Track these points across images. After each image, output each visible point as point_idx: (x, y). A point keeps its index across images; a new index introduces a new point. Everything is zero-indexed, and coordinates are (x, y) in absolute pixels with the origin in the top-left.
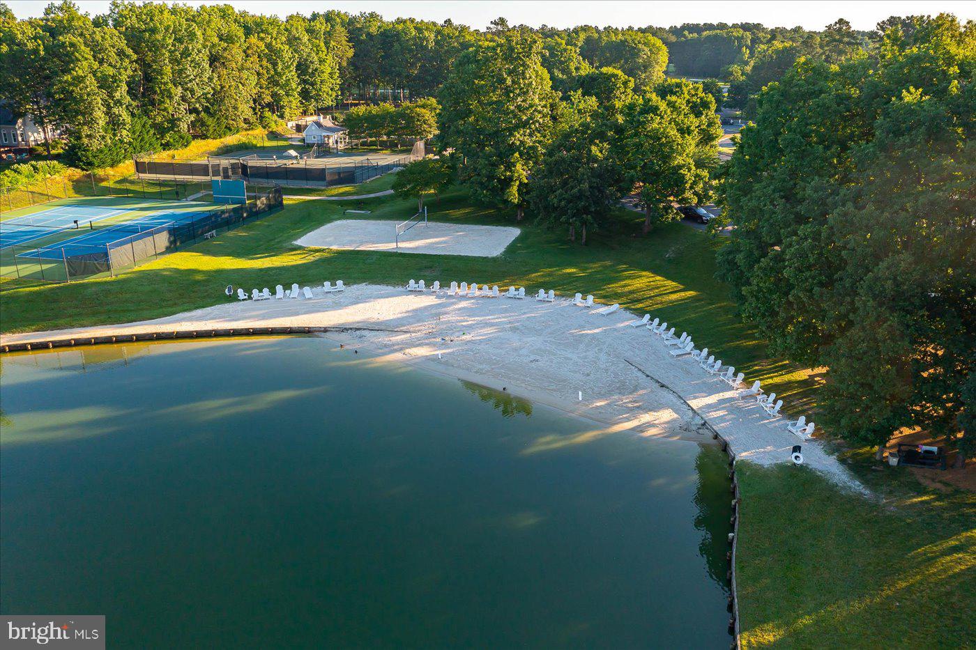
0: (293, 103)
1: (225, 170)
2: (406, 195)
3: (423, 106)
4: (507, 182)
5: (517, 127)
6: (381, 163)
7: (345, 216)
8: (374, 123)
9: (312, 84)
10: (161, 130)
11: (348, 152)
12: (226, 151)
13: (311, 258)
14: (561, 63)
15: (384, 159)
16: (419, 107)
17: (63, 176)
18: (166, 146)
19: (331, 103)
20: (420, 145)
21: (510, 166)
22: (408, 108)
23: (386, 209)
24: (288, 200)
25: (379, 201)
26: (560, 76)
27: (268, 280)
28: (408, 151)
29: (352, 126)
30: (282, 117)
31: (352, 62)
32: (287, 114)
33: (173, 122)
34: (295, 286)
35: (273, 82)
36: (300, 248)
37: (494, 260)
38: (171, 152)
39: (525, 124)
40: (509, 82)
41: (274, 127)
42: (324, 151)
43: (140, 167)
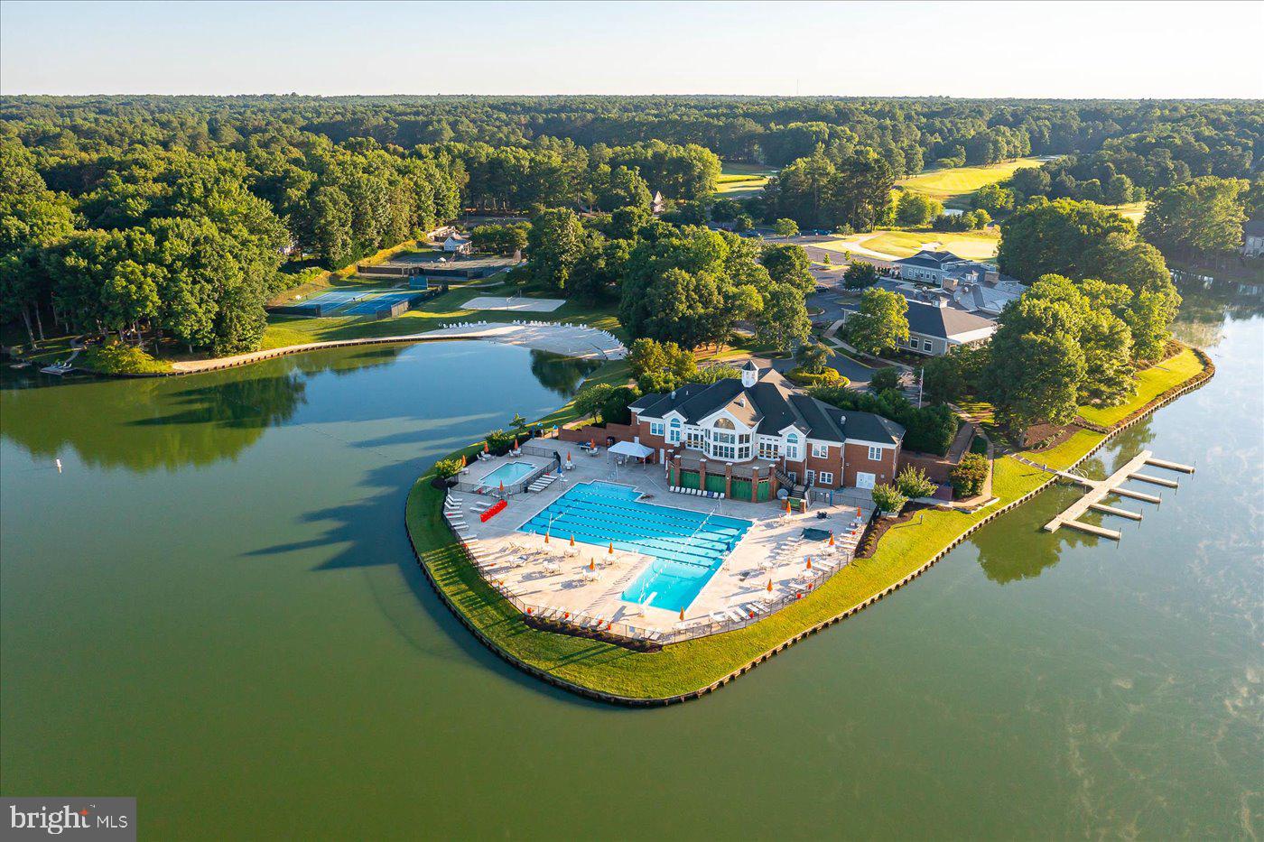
0: (430, 220)
1: (410, 270)
2: (511, 285)
3: (520, 228)
4: (559, 279)
5: (563, 253)
6: (496, 265)
7: (480, 295)
8: (488, 237)
9: (442, 206)
10: (363, 246)
11: (473, 257)
12: (397, 257)
13: (469, 313)
14: (623, 183)
15: (496, 262)
16: (517, 228)
17: (324, 275)
18: (366, 256)
19: (454, 217)
20: (518, 253)
21: (560, 271)
22: (510, 228)
23: (501, 291)
24: (451, 287)
25: (496, 288)
26: (619, 191)
27: (455, 321)
28: (511, 256)
29: (475, 239)
30: (423, 230)
31: (467, 186)
32: (427, 229)
33: (372, 240)
34: (466, 323)
35: (419, 208)
36: (462, 309)
37: (551, 313)
38: (367, 259)
39: (567, 251)
40: (559, 231)
41: (420, 239)
42: (459, 257)
43: (360, 269)
